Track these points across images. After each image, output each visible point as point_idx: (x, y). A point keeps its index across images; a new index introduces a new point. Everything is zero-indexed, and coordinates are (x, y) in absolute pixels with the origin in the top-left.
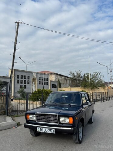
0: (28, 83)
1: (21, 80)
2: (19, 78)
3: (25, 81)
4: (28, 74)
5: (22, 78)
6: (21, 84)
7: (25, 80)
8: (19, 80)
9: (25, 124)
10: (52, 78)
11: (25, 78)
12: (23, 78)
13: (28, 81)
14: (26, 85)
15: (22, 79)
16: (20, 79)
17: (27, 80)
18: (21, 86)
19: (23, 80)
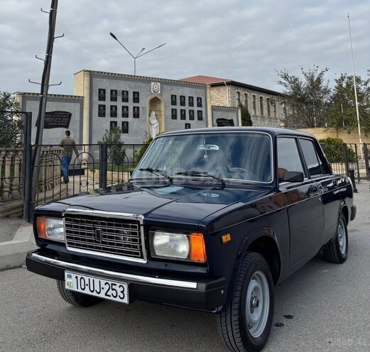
0: (136, 115)
1: (112, 106)
2: (104, 99)
3: (123, 107)
4: (133, 84)
5: (114, 99)
6: (114, 119)
7: (125, 104)
8: (104, 106)
9: (29, 254)
10: (223, 98)
11: (125, 100)
12: (120, 98)
13: (134, 108)
14: (127, 123)
15: (113, 103)
16: (108, 103)
17: (131, 105)
18: (113, 124)
19: (120, 104)
